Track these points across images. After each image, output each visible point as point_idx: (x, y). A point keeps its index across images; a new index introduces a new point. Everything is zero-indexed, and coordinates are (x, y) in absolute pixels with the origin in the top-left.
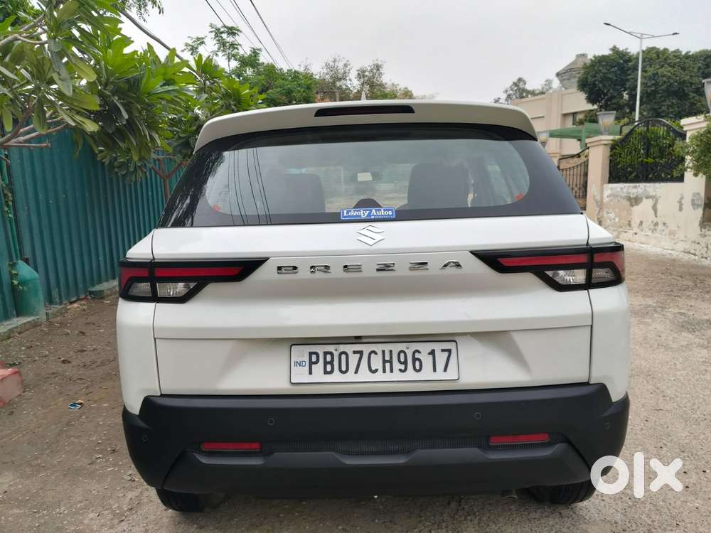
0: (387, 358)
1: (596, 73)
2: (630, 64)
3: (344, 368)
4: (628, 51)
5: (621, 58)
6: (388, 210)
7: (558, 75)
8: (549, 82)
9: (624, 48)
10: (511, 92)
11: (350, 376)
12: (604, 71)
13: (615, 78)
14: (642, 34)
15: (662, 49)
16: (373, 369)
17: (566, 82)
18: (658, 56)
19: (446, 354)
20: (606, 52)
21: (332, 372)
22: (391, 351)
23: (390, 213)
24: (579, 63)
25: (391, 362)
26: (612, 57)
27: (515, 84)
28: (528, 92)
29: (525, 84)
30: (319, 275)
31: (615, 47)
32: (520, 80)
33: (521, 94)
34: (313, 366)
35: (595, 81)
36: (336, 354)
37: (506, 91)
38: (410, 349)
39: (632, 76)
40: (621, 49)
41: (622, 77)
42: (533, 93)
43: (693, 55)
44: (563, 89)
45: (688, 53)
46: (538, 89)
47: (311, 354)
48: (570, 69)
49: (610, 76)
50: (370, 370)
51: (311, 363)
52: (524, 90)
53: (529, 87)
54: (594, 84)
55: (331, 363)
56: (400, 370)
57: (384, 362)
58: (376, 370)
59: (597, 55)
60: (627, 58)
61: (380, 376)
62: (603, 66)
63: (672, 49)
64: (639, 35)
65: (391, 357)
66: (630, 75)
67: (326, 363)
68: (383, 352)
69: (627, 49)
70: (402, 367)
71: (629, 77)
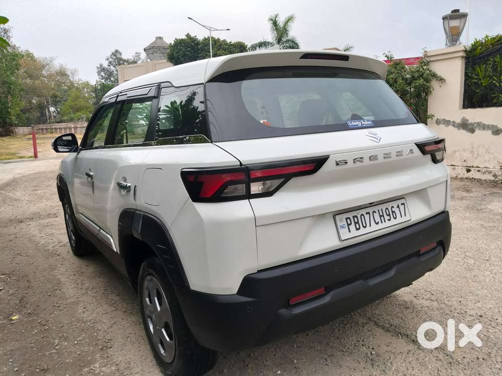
0: (381, 214)
1: (179, 51)
2: (199, 46)
3: (365, 225)
4: (197, 38)
5: (193, 42)
6: (369, 121)
7: (145, 50)
8: (138, 54)
9: (194, 36)
10: (111, 60)
11: (368, 229)
12: (184, 49)
13: (191, 55)
14: (210, 28)
15: (216, 38)
16: (377, 222)
17: (151, 55)
18: (215, 43)
19: (403, 205)
20: (183, 37)
21: (359, 229)
22: (382, 209)
23: (370, 122)
24: (158, 43)
25: (383, 216)
26: (187, 41)
27: (113, 54)
28: (124, 61)
29: (121, 55)
30: (358, 164)
31: (188, 34)
32: (117, 51)
33: (119, 62)
34: (350, 226)
35: (179, 56)
36: (359, 216)
37: (108, 59)
38: (389, 205)
39: (201, 55)
40: (192, 36)
41: (195, 55)
42: (128, 62)
43: (233, 44)
44: (149, 60)
45: (230, 42)
46: (131, 59)
47: (347, 219)
48: (153, 47)
49: (188, 53)
50: (376, 223)
51: (349, 225)
52: (121, 59)
53: (124, 57)
54: (178, 57)
55: (358, 222)
56: (388, 220)
57: (380, 216)
58: (378, 222)
59: (178, 38)
60: (196, 42)
61: (380, 226)
62: (183, 46)
63: (222, 39)
64: (209, 28)
65: (383, 214)
66: (200, 53)
67: (355, 223)
68: (378, 210)
69: (196, 36)
70: (389, 218)
71: (199, 55)
